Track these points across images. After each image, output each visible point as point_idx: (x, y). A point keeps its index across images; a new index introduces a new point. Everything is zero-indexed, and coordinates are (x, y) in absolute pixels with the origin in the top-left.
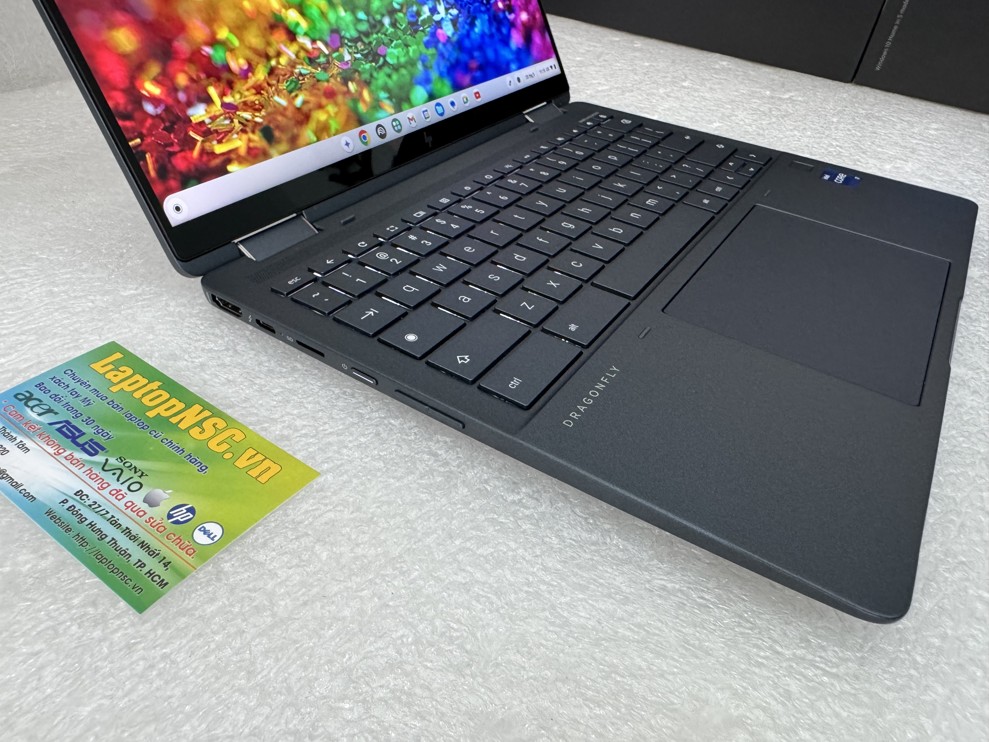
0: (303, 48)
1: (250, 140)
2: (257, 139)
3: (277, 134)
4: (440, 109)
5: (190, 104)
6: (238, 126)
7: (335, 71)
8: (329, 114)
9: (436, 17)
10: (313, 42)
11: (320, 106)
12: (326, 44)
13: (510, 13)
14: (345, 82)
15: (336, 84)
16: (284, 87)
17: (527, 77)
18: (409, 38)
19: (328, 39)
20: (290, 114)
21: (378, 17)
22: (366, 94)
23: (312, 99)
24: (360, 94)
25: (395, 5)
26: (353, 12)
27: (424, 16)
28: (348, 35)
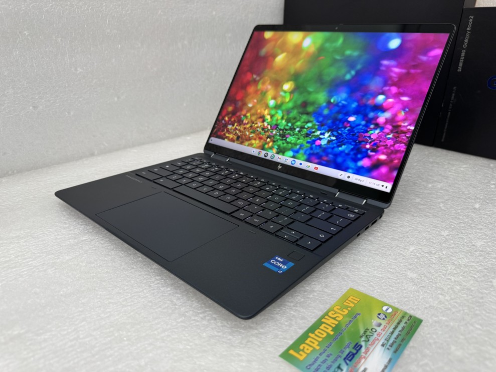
0: (264, 125)
2: (235, 137)
3: (240, 139)
4: (293, 162)
5: (230, 124)
6: (234, 133)
7: (267, 134)
8: (256, 143)
9: (321, 137)
10: (268, 125)
11: (255, 139)
12: (271, 127)
13: (372, 151)
14: (267, 138)
15: (264, 137)
16: (251, 131)
17: (356, 179)
18: (302, 137)
19: (273, 126)
20: (247, 137)
21: (295, 127)
22: (271, 144)
23: (255, 137)
24: (269, 143)
25: (306, 127)
26: (288, 123)
27: (316, 134)
28: (280, 127)
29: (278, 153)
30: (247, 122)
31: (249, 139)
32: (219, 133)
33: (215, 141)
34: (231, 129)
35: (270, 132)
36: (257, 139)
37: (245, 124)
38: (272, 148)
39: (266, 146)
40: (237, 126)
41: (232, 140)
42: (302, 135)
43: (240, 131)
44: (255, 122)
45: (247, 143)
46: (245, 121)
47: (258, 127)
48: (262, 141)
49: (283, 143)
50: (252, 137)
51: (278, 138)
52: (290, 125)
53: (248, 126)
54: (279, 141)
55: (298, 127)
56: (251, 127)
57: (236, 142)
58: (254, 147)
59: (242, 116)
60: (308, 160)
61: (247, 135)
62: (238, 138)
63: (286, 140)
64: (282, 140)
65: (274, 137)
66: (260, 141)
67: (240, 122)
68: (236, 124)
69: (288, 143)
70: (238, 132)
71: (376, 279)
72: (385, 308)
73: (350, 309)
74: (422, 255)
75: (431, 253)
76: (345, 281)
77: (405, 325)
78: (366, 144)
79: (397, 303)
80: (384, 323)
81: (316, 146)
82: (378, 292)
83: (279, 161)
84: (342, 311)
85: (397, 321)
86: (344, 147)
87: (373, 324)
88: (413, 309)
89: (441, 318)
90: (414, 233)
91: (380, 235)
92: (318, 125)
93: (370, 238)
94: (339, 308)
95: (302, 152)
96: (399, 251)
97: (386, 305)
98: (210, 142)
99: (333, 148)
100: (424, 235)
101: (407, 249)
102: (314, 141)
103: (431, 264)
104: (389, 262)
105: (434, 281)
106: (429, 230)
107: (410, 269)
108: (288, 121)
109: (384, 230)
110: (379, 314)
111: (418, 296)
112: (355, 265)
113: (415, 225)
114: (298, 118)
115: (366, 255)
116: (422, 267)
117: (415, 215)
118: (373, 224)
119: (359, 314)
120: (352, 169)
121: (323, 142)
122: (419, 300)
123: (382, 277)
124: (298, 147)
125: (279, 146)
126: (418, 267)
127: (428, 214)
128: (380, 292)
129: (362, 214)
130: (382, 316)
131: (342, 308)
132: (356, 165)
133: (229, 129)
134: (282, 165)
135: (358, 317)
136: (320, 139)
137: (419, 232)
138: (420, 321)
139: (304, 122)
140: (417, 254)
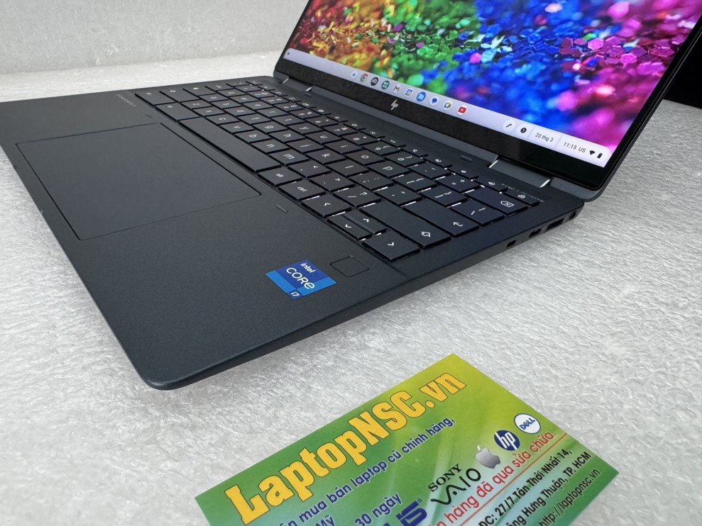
0: (380, 24)
1: (325, 47)
2: (328, 48)
3: (335, 51)
4: (421, 97)
5: (322, 24)
6: (327, 40)
7: (383, 41)
8: (360, 58)
9: (485, 46)
10: (388, 23)
11: (360, 52)
12: (392, 27)
13: (583, 78)
14: (382, 49)
15: (377, 47)
16: (356, 35)
17: (538, 135)
18: (446, 47)
19: (396, 25)
20: (347, 47)
21: (437, 27)
22: (386, 61)
23: (361, 47)
24: (384, 58)
25: (458, 26)
26: (424, 18)
27: (474, 40)
28: (408, 28)
29: (396, 78)
30: (352, 18)
31: (351, 51)
32: (302, 41)
33: (295, 56)
34: (323, 33)
35: (388, 38)
36: (364, 51)
37: (347, 24)
38: (386, 68)
39: (378, 65)
40: (334, 26)
41: (322, 54)
42: (447, 42)
43: (337, 35)
44: (365, 20)
45: (345, 59)
46: (349, 18)
47: (368, 29)
48: (372, 54)
49: (409, 60)
50: (357, 46)
51: (402, 48)
52: (428, 22)
53: (352, 26)
54: (402, 54)
55: (442, 27)
56: (358, 27)
57: (327, 56)
58: (356, 67)
59: (346, 8)
60: (450, 93)
61: (347, 44)
62: (333, 48)
63: (415, 52)
64: (409, 53)
65: (394, 47)
66: (368, 55)
67: (341, 19)
68: (332, 24)
69: (418, 58)
70: (333, 38)
71: (521, 344)
72: (521, 420)
73: (430, 405)
74: (652, 306)
75: (676, 306)
76: (448, 336)
77: (564, 476)
78: (575, 62)
79: (556, 412)
80: (506, 458)
81: (471, 64)
82: (517, 375)
83: (395, 93)
84: (411, 407)
85: (545, 460)
86: (525, 67)
87: (478, 456)
88: (598, 436)
89: (670, 474)
90: (642, 259)
91: (561, 251)
92: (482, 22)
93: (537, 255)
94: (406, 397)
95: (440, 76)
96: (597, 291)
97: (527, 410)
98: (286, 57)
99: (503, 70)
100: (666, 265)
101: (619, 291)
102: (469, 55)
103: (672, 330)
104: (565, 310)
105: (669, 373)
106: (679, 257)
107: (613, 335)
108: (425, 15)
109: (575, 244)
110: (502, 433)
111: (621, 403)
112: (482, 305)
113: (649, 242)
114: (446, 8)
115: (517, 288)
116: (645, 334)
117: (652, 223)
118: (551, 227)
119: (450, 424)
120: (534, 113)
121: (486, 58)
122: (621, 414)
123: (538, 342)
124: (435, 66)
125: (400, 65)
126: (635, 331)
127: (684, 225)
128: (523, 377)
129: (534, 205)
130: (508, 440)
131: (413, 400)
132: (543, 107)
133: (319, 32)
134: (401, 101)
135: (445, 429)
136: (481, 50)
137: (656, 258)
138: (611, 473)
139: (456, 17)
140: (640, 304)
